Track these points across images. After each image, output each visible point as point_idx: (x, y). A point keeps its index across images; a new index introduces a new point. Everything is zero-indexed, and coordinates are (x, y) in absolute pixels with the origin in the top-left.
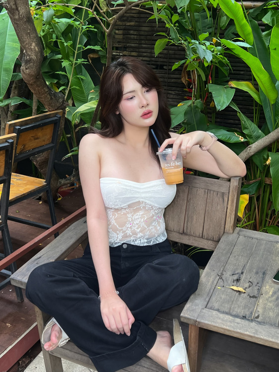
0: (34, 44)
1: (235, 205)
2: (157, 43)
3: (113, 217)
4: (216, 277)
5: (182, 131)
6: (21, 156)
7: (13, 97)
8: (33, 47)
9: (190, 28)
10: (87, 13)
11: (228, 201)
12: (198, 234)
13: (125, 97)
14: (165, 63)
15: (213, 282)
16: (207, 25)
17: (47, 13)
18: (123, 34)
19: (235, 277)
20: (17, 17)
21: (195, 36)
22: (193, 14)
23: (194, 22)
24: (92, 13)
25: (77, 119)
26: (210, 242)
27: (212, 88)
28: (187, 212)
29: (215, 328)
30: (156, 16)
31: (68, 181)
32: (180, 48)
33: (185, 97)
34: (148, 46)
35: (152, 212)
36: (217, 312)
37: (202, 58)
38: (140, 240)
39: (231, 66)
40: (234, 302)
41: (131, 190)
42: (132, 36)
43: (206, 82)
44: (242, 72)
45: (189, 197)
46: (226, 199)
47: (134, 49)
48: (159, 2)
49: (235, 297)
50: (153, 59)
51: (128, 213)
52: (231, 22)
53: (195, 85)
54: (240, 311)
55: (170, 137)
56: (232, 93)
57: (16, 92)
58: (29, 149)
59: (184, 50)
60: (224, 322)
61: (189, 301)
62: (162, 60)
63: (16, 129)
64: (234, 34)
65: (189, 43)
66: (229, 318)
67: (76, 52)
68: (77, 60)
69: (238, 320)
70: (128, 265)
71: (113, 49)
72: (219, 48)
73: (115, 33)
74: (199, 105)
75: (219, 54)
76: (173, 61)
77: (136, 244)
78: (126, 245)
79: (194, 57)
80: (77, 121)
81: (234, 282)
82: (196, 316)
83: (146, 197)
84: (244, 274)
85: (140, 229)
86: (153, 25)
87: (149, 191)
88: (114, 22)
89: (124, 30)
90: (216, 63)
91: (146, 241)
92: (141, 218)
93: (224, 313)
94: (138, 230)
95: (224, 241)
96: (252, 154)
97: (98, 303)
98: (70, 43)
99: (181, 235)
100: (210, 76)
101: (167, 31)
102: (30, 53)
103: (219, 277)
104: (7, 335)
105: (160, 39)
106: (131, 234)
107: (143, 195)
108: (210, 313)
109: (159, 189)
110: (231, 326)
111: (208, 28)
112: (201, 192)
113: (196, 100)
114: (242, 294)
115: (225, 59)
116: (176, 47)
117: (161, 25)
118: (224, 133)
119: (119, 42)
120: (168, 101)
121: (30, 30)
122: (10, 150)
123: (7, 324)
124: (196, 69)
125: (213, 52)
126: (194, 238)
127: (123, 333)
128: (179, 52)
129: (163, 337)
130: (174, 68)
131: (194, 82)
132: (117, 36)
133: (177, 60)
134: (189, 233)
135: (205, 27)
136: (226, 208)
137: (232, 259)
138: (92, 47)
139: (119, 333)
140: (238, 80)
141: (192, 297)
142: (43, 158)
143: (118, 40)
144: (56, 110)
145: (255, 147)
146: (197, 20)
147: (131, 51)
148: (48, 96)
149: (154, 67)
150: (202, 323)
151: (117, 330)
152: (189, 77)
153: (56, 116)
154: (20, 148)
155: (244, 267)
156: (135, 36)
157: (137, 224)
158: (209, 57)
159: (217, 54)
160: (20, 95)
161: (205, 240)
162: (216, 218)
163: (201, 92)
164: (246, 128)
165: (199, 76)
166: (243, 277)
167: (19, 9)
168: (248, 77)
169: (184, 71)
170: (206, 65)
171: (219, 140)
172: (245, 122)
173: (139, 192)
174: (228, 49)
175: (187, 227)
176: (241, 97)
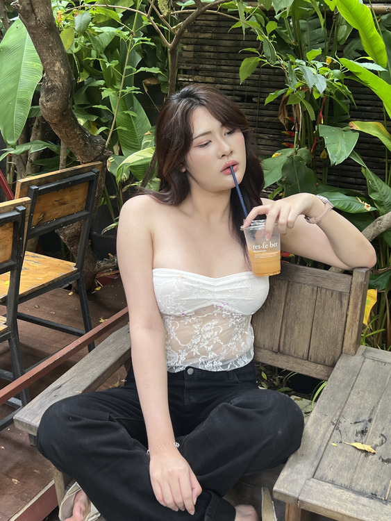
0: (58, 64)
1: (359, 312)
2: (244, 63)
3: (173, 327)
4: (329, 426)
5: (278, 193)
6: (39, 229)
7: (34, 140)
8: (56, 69)
9: (293, 42)
10: (140, 20)
11: (348, 305)
12: (301, 354)
13: (195, 142)
14: (256, 94)
15: (325, 434)
16: (318, 38)
17: (80, 18)
18: (195, 51)
19: (360, 427)
20: (33, 23)
21: (299, 54)
22: (298, 23)
23: (298, 33)
24: (147, 20)
25: (124, 174)
26: (320, 367)
27: (325, 131)
28: (285, 320)
29: (328, 512)
30: (242, 23)
31: (110, 265)
32: (277, 71)
33: (284, 144)
34: (231, 68)
35: (232, 322)
36: (330, 485)
37: (311, 87)
38: (213, 363)
39: (354, 99)
40: (358, 469)
41: (199, 289)
42: (208, 53)
43: (315, 123)
44: (368, 108)
45: (288, 297)
46: (345, 302)
47: (210, 73)
48: (247, 4)
49: (359, 460)
50: (237, 87)
51: (195, 323)
52: (355, 34)
53: (299, 126)
54: (367, 485)
55: (260, 204)
56: (354, 139)
57: (39, 134)
58: (51, 219)
59: (282, 74)
60: (341, 503)
61: (287, 465)
62: (250, 88)
63: (32, 189)
64: (357, 51)
65: (292, 63)
66: (350, 497)
67: (123, 77)
68: (124, 88)
69: (364, 500)
70: (193, 399)
71: (179, 73)
72: (337, 71)
73: (182, 49)
74: (304, 156)
75: (337, 81)
76: (267, 90)
77: (206, 369)
78: (192, 369)
79: (298, 84)
80: (125, 176)
81: (357, 435)
82: (298, 492)
83: (223, 299)
84: (373, 422)
85: (212, 346)
86: (239, 37)
87: (228, 291)
88: (179, 31)
89: (196, 44)
90: (331, 94)
91: (221, 364)
92: (214, 330)
93: (341, 487)
94: (210, 348)
95: (342, 367)
96: (384, 229)
97: (146, 460)
98: (115, 63)
99: (274, 355)
100: (321, 113)
101: (259, 45)
102: (52, 78)
103: (333, 427)
104: (13, 496)
105: (248, 57)
106: (198, 354)
107: (218, 297)
108: (319, 487)
109: (243, 287)
110: (352, 510)
111: (320, 43)
112: (307, 290)
113: (300, 148)
114: (371, 457)
115: (345, 89)
116: (270, 70)
117: (250, 37)
118: (341, 199)
119: (187, 62)
120: (259, 149)
121: (52, 43)
122: (20, 222)
123: (13, 480)
124: (301, 102)
125: (327, 77)
126: (295, 359)
127: (183, 510)
128: (277, 78)
129: (245, 516)
130: (268, 100)
131: (298, 122)
132: (184, 54)
133: (272, 90)
134: (287, 352)
135: (315, 40)
136: (345, 316)
137: (354, 396)
138: (147, 69)
139: (177, 510)
140: (363, 119)
141: (291, 458)
142: (73, 230)
143: (187, 59)
144: (92, 161)
145: (388, 221)
146: (304, 31)
147: (205, 76)
148: (81, 141)
149: (238, 98)
150: (307, 503)
151: (174, 504)
152: (290, 115)
153: (91, 171)
154: (37, 217)
155: (373, 410)
156: (212, 54)
157: (208, 339)
158: (321, 86)
159: (333, 81)
160: (44, 139)
161: (312, 364)
162: (330, 332)
163: (307, 136)
164: (374, 191)
165: (305, 113)
166: (371, 427)
167: (36, 11)
168: (377, 115)
169: (283, 106)
170: (316, 96)
171: (334, 209)
172: (372, 182)
173: (211, 292)
174: (350, 73)
175: (284, 342)
176: (367, 145)
